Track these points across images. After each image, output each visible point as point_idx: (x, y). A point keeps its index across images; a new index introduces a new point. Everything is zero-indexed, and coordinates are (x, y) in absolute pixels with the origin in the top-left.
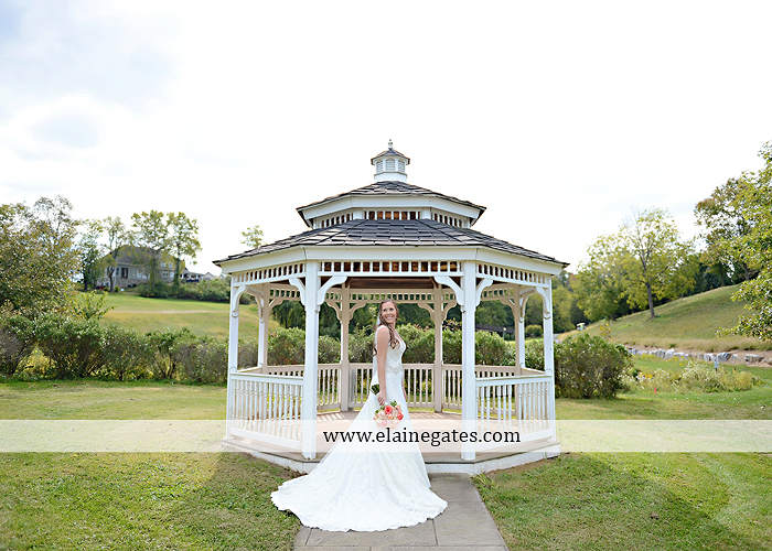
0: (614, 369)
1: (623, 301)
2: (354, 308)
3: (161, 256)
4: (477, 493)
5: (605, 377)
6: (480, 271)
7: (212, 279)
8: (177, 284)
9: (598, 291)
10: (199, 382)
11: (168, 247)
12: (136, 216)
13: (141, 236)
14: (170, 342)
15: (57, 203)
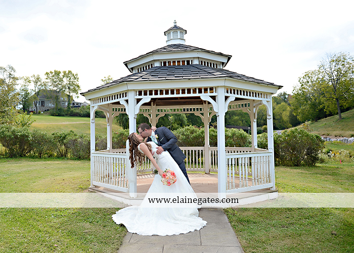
0: (314, 149)
1: (322, 110)
2: (159, 117)
3: (60, 94)
4: (226, 217)
5: (307, 154)
6: (227, 92)
7: (87, 105)
8: (69, 108)
9: (306, 105)
10: (79, 158)
11: (64, 89)
12: (47, 74)
13: (50, 84)
14: (64, 138)
15: (8, 69)
